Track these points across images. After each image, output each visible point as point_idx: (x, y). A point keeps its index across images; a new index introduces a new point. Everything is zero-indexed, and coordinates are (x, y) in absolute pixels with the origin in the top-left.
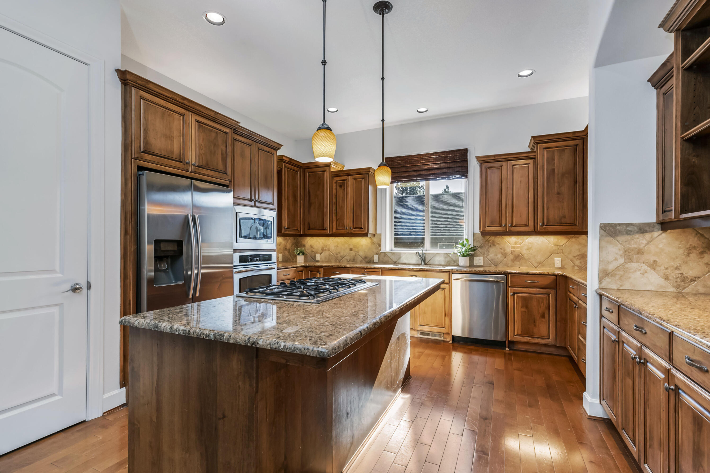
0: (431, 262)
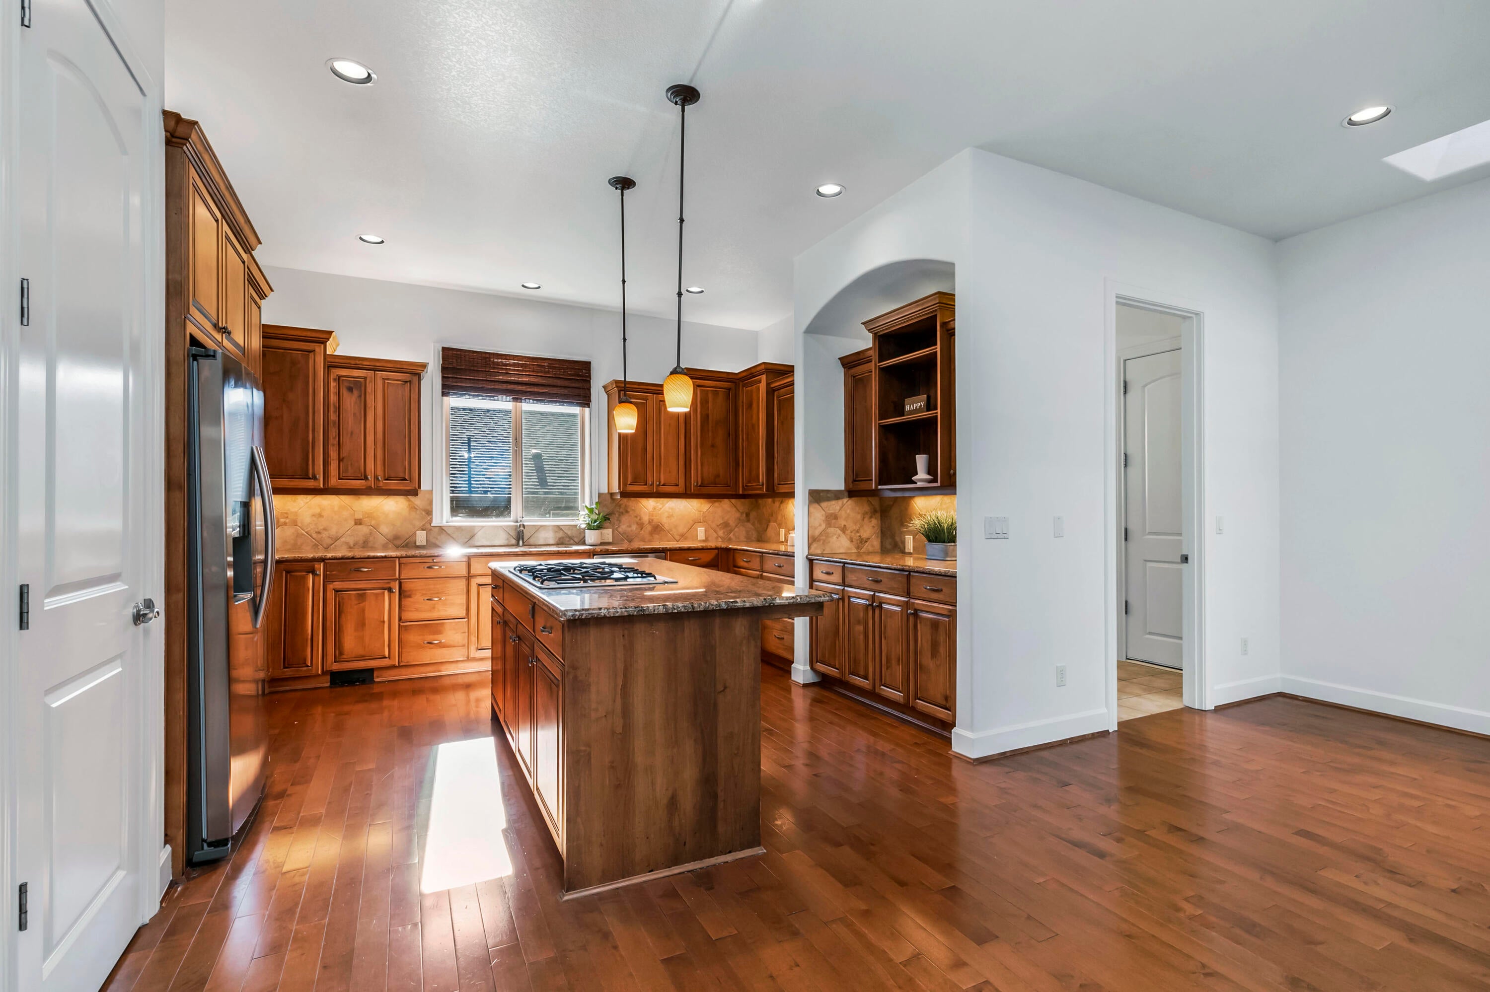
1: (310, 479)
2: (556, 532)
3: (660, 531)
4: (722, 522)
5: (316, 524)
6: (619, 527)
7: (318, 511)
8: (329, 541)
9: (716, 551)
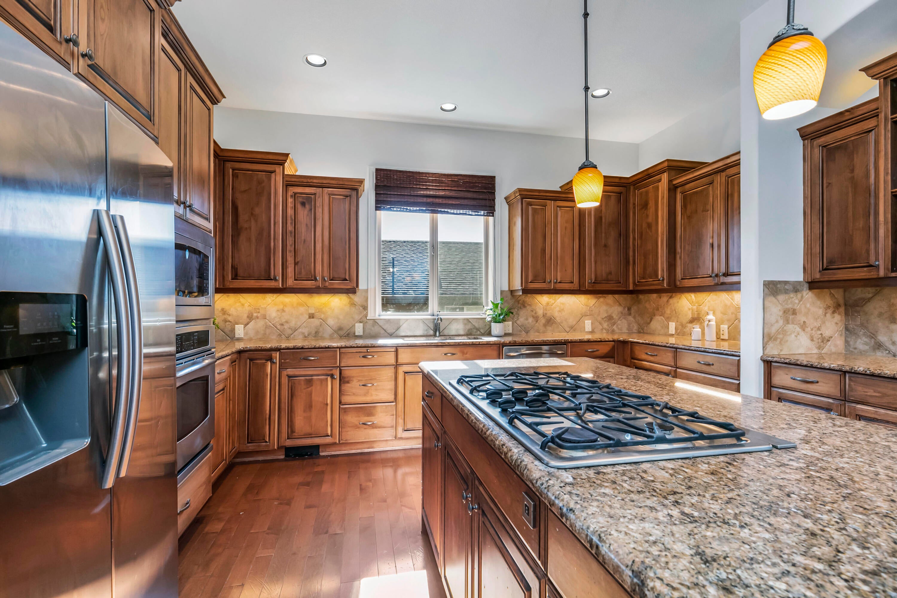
0: (446, 332)
1: (272, 280)
2: (465, 324)
3: (553, 323)
4: (606, 315)
5: (280, 318)
6: (518, 319)
7: (281, 307)
8: (290, 332)
9: (613, 343)
